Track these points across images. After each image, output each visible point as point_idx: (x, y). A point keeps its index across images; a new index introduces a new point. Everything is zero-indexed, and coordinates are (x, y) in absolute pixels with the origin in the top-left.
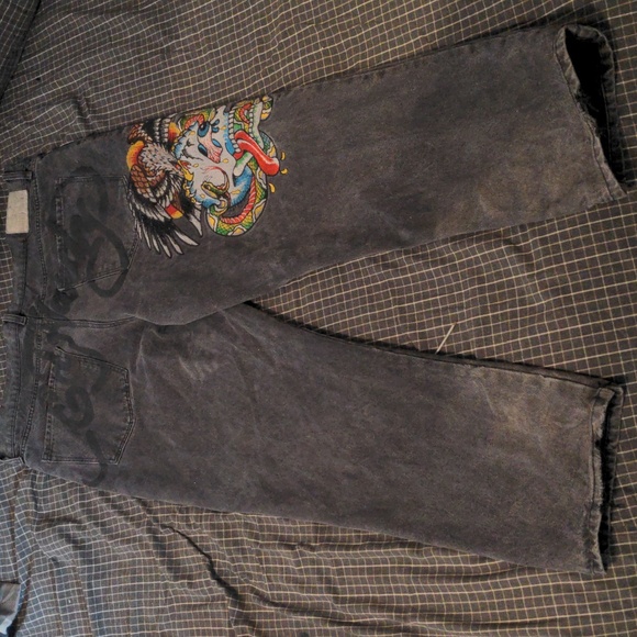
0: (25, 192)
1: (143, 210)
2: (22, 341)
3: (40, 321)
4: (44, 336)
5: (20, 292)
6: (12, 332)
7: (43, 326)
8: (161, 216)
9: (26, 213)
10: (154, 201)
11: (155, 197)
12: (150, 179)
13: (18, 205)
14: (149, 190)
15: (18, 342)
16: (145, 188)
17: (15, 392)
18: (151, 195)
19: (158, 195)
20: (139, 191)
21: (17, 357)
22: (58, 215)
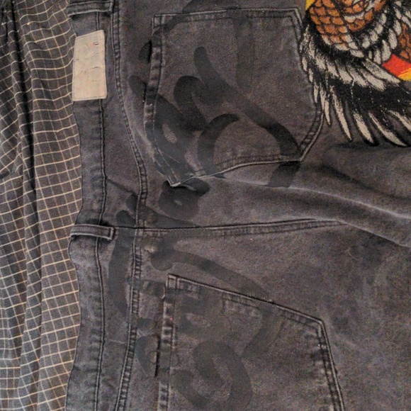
0: (101, 34)
1: (332, 69)
2: (106, 265)
3: (141, 232)
4: (145, 257)
5: (98, 191)
6: (87, 252)
7: (146, 240)
8: (377, 80)
9: (102, 66)
10: (359, 54)
11: (361, 49)
12: (350, 19)
13: (90, 54)
14: (348, 38)
15: (98, 268)
16: (340, 35)
17: (96, 345)
18: (353, 45)
19: (366, 45)
20: (326, 39)
21: (98, 290)
22: (154, 73)
